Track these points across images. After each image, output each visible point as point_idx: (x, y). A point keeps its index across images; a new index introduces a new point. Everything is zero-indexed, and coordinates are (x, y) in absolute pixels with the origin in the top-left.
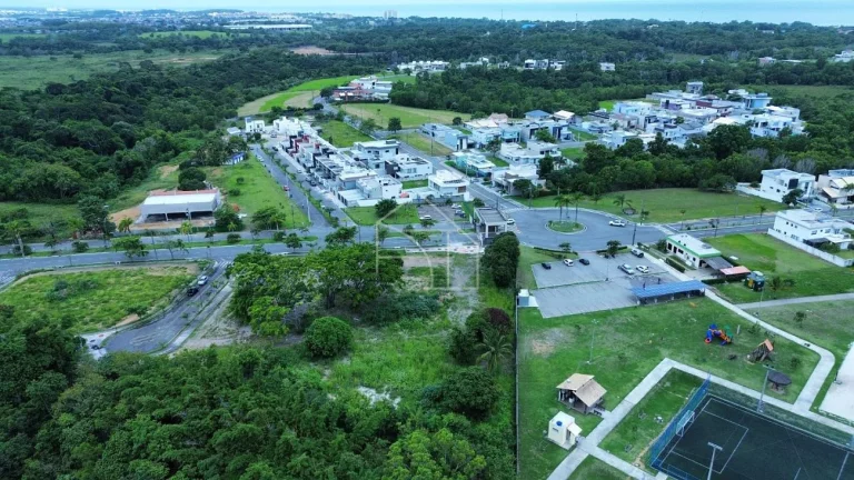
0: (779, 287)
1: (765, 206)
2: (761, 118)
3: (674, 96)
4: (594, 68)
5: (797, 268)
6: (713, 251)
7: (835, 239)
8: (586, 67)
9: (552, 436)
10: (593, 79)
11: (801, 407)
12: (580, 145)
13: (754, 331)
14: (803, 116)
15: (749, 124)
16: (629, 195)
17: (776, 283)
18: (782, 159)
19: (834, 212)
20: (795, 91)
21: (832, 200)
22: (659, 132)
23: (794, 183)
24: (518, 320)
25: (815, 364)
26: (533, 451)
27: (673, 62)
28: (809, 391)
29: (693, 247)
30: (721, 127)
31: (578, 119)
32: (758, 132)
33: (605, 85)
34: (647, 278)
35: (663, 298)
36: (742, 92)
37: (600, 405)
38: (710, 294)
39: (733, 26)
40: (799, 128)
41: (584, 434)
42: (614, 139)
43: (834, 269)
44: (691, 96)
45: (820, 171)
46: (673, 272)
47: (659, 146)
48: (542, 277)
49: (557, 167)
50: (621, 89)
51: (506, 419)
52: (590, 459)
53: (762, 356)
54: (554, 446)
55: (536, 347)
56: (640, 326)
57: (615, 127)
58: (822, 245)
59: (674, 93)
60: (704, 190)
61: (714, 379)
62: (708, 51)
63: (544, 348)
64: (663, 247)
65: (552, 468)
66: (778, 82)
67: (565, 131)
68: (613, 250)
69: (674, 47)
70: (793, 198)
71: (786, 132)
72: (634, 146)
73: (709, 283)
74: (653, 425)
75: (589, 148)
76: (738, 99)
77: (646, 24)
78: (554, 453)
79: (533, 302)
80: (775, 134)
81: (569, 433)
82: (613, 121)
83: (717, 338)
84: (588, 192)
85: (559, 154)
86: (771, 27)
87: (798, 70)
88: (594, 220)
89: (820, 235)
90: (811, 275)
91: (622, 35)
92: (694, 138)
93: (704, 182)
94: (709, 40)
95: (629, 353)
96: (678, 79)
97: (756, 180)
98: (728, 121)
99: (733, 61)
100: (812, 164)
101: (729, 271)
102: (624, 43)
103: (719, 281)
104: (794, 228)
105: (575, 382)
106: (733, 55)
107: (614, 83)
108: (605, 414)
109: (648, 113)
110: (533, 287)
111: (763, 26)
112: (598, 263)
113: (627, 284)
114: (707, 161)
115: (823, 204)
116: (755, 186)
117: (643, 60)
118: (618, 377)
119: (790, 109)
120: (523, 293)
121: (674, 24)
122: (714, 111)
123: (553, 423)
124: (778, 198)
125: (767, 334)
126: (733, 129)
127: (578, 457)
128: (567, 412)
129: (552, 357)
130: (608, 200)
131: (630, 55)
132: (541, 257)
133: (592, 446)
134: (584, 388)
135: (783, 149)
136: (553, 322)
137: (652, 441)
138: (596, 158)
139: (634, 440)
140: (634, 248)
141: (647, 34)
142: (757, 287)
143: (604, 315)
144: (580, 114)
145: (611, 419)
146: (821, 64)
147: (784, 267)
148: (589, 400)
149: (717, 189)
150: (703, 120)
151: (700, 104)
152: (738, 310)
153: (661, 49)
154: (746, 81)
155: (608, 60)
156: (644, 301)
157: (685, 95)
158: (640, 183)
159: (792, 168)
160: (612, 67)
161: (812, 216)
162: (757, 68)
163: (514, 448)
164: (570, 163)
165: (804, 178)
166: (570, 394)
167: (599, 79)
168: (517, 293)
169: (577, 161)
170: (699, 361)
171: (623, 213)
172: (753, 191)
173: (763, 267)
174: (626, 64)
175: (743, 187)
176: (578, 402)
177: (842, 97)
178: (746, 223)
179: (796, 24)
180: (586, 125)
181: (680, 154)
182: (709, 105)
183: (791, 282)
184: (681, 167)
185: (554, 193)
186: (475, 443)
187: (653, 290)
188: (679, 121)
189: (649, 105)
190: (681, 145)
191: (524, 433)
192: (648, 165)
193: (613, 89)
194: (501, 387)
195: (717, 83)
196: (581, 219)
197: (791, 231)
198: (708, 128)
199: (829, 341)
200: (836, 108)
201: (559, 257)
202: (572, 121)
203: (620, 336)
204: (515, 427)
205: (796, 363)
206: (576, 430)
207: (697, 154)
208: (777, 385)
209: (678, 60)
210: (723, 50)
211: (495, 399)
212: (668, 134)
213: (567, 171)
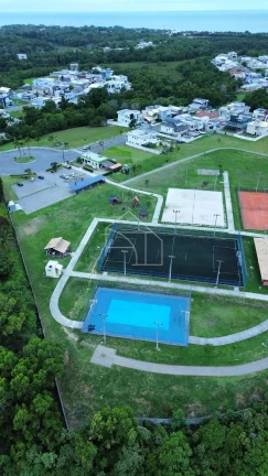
0: (135, 170)
1: (121, 130)
2: (110, 83)
3: (65, 73)
4: (15, 58)
5: (142, 160)
6: (104, 158)
7: (154, 141)
8: (9, 57)
9: (48, 274)
10: (16, 65)
11: (154, 223)
12: (20, 108)
13: (130, 194)
14: (130, 80)
15: (106, 86)
16: (55, 134)
17: (134, 168)
18: (124, 104)
19: (151, 128)
20: (123, 66)
21: (149, 123)
22: (62, 95)
23: (132, 116)
24: (12, 219)
25: (156, 203)
26: (40, 285)
27: (59, 52)
28: (156, 216)
29: (94, 158)
30: (93, 89)
31: (14, 92)
32: (111, 90)
33: (24, 69)
34: (77, 179)
35: (86, 188)
36: (99, 69)
37: (69, 250)
38: (108, 181)
39: (85, 29)
40: (128, 86)
41: (65, 267)
42: (39, 103)
43: (155, 157)
44: (74, 73)
45: (142, 108)
46: (88, 173)
47: (64, 104)
48: (20, 192)
49: (9, 124)
50: (35, 70)
51: (21, 274)
52: (71, 278)
53: (135, 205)
54: (51, 279)
55: (26, 231)
56: (79, 205)
57: (37, 95)
58: (149, 145)
59: (64, 71)
60: (93, 126)
61: (117, 221)
62: (76, 44)
63: (32, 231)
64: (80, 161)
65: (53, 290)
66: (114, 61)
67: (7, 100)
68: (54, 168)
69: (57, 42)
70: (133, 125)
71: (123, 89)
72: (50, 105)
73: (105, 175)
74: (95, 252)
75: (25, 109)
76: (98, 73)
77: (38, 27)
78: (52, 282)
79: (18, 207)
80: (119, 91)
81: (57, 270)
82: (35, 91)
83: (115, 201)
84: (33, 137)
85: (8, 116)
86: (105, 29)
87: (122, 54)
88: (39, 152)
89: (148, 141)
90: (147, 161)
91: (25, 35)
92: (81, 97)
93: (91, 122)
94: (76, 38)
95: (77, 221)
96: (64, 62)
97: (115, 117)
98: (95, 86)
99: (90, 50)
100: (137, 105)
101: (114, 167)
102: (28, 40)
103: (110, 173)
104: (136, 139)
105: (53, 243)
106: (89, 46)
107: (29, 67)
108: (72, 254)
109: (53, 84)
110: (16, 199)
111: (101, 29)
112: (49, 176)
113: (67, 185)
114: (90, 110)
115: (146, 125)
116: (116, 120)
117: (43, 52)
118: (74, 235)
119: (123, 77)
120: (11, 203)
121: (54, 28)
122: (87, 81)
123: (47, 268)
124: (127, 125)
125: (135, 193)
126: (99, 90)
127: (64, 279)
128: (53, 259)
129: (38, 234)
130: (45, 139)
131: (34, 48)
132: (15, 180)
133: (70, 272)
134: (59, 244)
135: (124, 99)
136: (32, 216)
137: (97, 259)
138: (31, 116)
139: (89, 261)
140: (66, 164)
141: (40, 34)
142: (127, 172)
143: (60, 204)
144: (14, 88)
145: (76, 256)
146: (132, 50)
147: (136, 160)
148: (63, 250)
149: (98, 124)
150: (83, 86)
151: (80, 77)
152: (121, 185)
153: (51, 44)
154: (99, 62)
155: (22, 52)
156: (77, 192)
157: (71, 72)
158: (59, 127)
159: (130, 108)
160: (25, 56)
161: (143, 132)
162: (103, 54)
163: (29, 288)
164: (17, 120)
165: (136, 113)
166: (52, 250)
167: (18, 65)
168: (7, 204)
169: (21, 118)
170: (110, 215)
171: (55, 145)
172: (115, 123)
173: (127, 162)
174: (33, 54)
175: (110, 122)
176: (57, 252)
177: (144, 68)
178: (115, 141)
179: (116, 27)
180: (20, 95)
181: (76, 107)
182: (84, 77)
183: (140, 166)
184: (78, 115)
185: (12, 140)
186: (7, 293)
187: (81, 185)
188: (71, 88)
189: (52, 80)
190: (76, 102)
191: (33, 278)
192: (61, 116)
193: (29, 71)
194: (13, 258)
195: (86, 64)
196: (33, 154)
197: (135, 141)
198: (87, 91)
199: (160, 190)
200: (143, 74)
201: (26, 178)
202: (10, 94)
203: (70, 213)
204: (27, 277)
205: (149, 204)
206: (60, 267)
207: (85, 106)
208: (144, 216)
209: (62, 50)
210: (83, 44)
211: (11, 266)
212: (67, 96)
213: (17, 125)
